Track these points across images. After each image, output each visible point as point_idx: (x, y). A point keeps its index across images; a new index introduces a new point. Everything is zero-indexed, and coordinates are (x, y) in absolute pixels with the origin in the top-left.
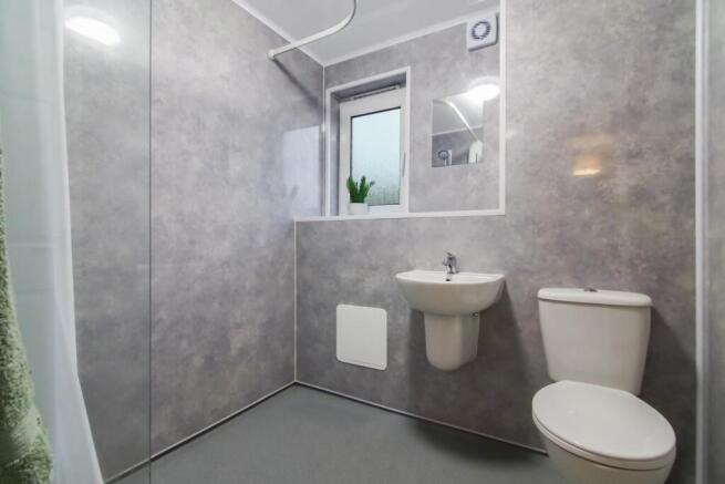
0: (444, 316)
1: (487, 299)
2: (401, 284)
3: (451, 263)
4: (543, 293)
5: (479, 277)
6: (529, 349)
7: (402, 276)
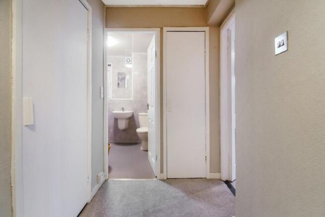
0: (122, 119)
1: (130, 115)
2: (113, 113)
3: (123, 109)
4: (139, 114)
5: (128, 111)
6: (137, 122)
7: (113, 112)
